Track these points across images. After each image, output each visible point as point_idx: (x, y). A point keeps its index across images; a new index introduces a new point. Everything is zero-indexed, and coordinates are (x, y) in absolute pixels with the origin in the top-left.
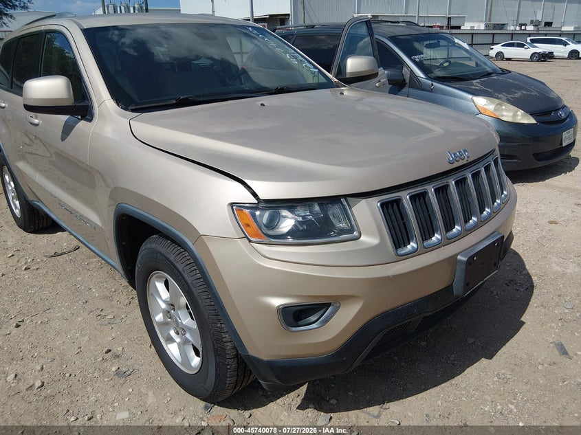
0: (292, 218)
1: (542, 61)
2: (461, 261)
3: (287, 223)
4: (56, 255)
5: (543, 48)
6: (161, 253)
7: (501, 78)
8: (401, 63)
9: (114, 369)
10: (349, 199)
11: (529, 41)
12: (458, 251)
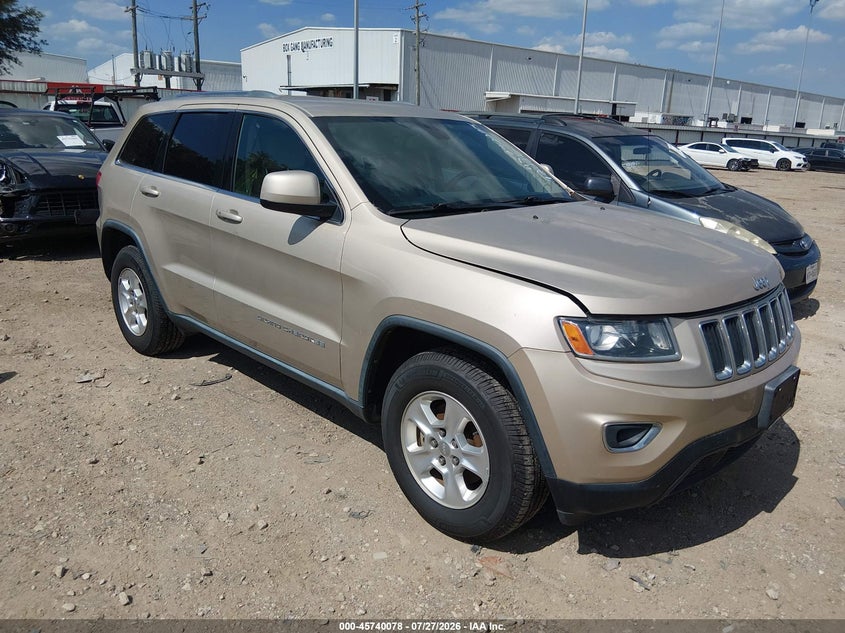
0: (615, 335)
1: (742, 171)
2: (768, 391)
3: (610, 339)
4: (205, 384)
5: (743, 153)
6: (443, 369)
7: (730, 195)
8: (609, 171)
9: (346, 509)
10: (671, 319)
11: (724, 143)
12: (764, 381)
